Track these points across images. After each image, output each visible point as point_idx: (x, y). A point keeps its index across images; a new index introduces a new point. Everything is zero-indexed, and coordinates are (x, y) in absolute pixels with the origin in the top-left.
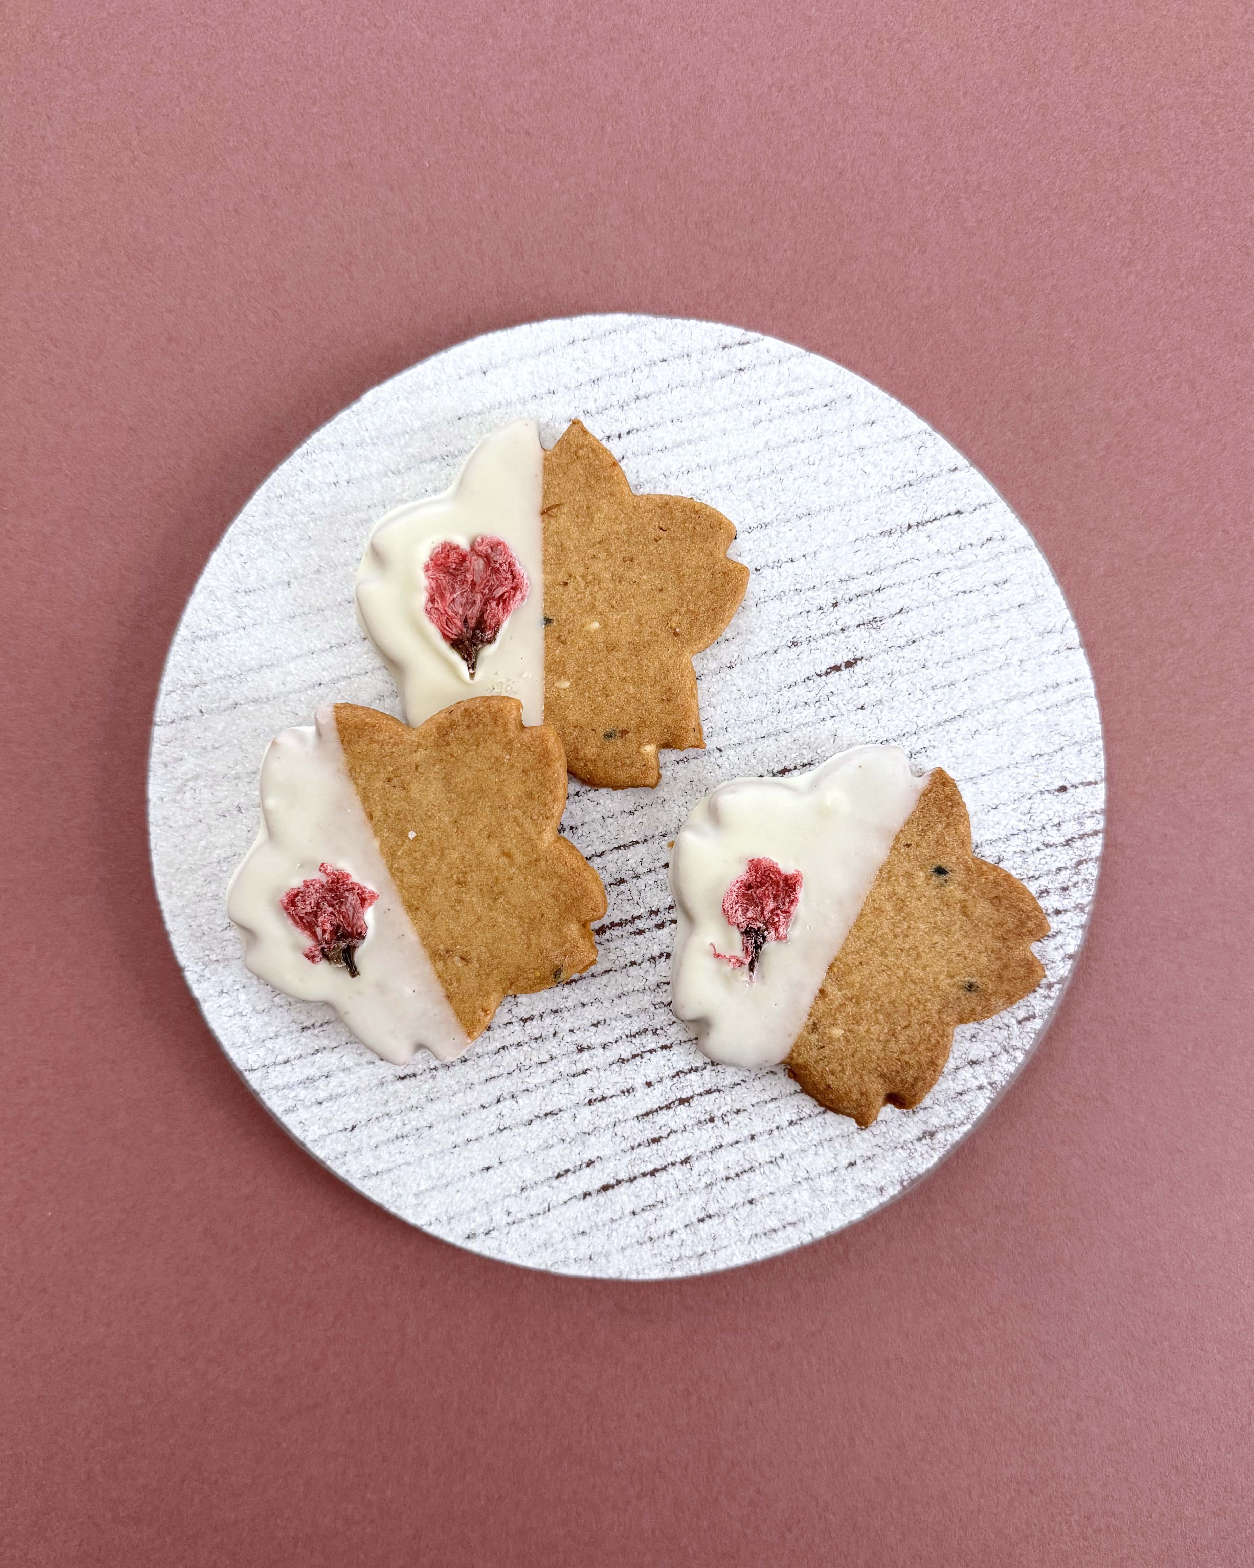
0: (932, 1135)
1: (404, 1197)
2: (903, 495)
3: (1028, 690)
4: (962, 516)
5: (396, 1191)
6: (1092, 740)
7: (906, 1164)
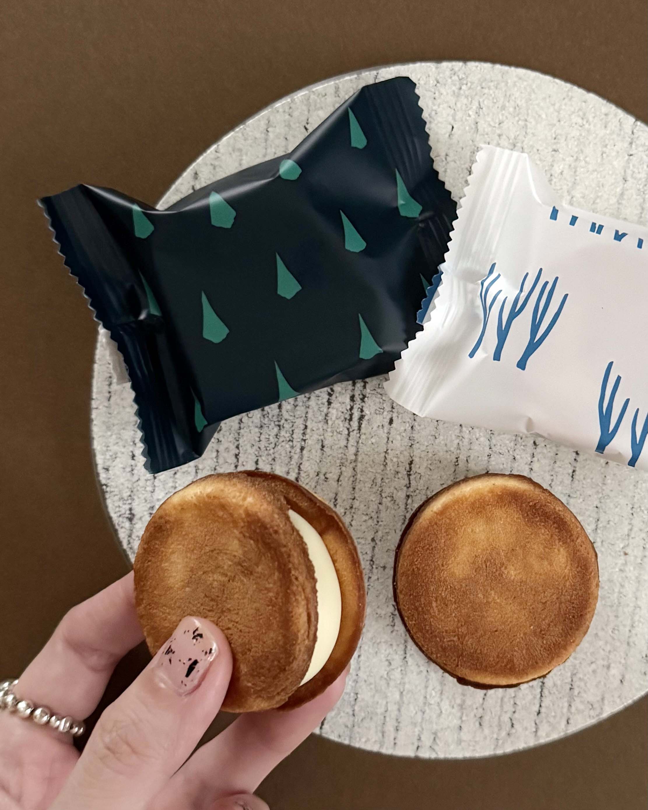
0: (130, 520)
1: (243, 142)
2: (566, 681)
3: (403, 710)
4: (536, 714)
5: (250, 138)
6: (351, 738)
7: (117, 493)
